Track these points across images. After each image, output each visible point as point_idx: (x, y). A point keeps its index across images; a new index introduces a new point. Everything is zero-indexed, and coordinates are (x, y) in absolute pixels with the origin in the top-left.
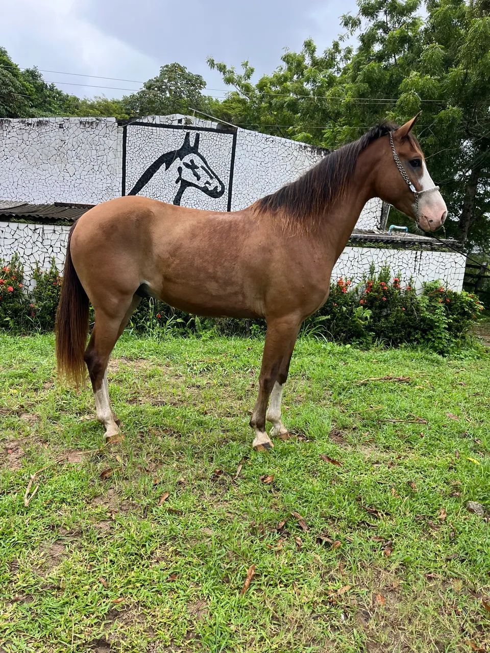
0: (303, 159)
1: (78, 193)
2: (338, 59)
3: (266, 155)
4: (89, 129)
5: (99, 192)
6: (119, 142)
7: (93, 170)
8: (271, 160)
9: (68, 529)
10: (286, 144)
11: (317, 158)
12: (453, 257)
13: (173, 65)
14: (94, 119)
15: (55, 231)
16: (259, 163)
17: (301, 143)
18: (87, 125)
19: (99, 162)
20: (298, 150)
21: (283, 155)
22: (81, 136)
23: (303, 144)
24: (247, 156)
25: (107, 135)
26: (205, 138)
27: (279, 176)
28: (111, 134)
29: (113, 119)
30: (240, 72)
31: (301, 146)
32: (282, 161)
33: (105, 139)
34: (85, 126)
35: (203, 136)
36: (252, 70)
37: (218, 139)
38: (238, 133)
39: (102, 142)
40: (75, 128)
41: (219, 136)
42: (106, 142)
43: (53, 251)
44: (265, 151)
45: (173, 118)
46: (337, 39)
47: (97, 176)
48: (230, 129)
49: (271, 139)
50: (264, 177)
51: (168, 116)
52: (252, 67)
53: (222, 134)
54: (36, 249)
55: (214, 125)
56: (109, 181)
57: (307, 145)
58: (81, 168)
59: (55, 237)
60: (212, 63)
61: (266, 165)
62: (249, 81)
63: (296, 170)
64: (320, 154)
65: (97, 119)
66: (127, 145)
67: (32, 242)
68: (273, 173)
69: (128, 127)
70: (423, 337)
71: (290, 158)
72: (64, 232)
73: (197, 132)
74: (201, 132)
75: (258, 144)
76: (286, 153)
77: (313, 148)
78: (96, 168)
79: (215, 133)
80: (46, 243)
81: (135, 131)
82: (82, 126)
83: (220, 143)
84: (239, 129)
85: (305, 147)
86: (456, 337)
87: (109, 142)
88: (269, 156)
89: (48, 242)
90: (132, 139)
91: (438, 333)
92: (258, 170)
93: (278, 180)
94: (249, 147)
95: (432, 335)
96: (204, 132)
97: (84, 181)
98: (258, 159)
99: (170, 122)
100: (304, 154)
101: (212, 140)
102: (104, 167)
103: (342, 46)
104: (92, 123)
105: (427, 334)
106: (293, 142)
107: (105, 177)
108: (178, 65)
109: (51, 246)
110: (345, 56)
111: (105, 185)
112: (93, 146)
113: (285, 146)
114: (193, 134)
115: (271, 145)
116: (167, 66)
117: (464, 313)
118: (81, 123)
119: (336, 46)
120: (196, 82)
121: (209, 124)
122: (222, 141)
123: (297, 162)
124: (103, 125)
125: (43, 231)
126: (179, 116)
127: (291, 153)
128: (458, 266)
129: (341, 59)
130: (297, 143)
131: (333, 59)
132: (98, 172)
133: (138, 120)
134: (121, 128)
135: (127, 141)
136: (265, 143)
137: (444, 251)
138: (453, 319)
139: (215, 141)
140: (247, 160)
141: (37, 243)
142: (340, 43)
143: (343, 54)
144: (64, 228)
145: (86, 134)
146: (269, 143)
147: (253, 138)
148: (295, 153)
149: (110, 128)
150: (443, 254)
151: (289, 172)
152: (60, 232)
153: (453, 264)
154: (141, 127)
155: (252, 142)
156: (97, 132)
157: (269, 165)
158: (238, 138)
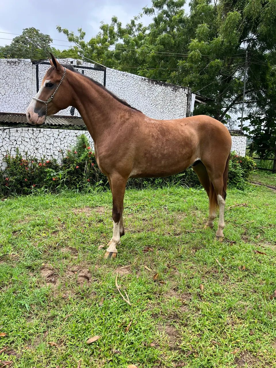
0: (144, 86)
1: (8, 106)
2: (134, 30)
3: (123, 83)
4: (14, 66)
5: (22, 106)
6: (33, 74)
7: (18, 92)
8: (126, 86)
9: (166, 315)
10: (134, 78)
11: (151, 85)
12: (241, 138)
13: (31, 29)
14: (17, 60)
15: (17, 131)
16: (120, 88)
17: (142, 77)
18: (12, 64)
19: (21, 87)
20: (141, 81)
21: (133, 84)
22: (8, 70)
23: (144, 78)
24: (113, 84)
25: (26, 70)
26: (88, 73)
27: (131, 96)
28: (28, 69)
29: (29, 60)
30: (77, 34)
31: (142, 78)
32: (132, 87)
33: (24, 72)
34: (11, 64)
35: (86, 72)
36: (84, 34)
37: (95, 74)
38: (107, 71)
39: (23, 74)
40: (4, 65)
41: (96, 72)
42: (26, 74)
43: (16, 144)
44: (123, 81)
45: (67, 60)
46: (133, 19)
47: (20, 96)
48: (102, 68)
49: (126, 74)
50: (123, 96)
51: (64, 59)
52: (84, 32)
53: (98, 71)
54: (5, 143)
55: (93, 66)
56: (29, 99)
57: (146, 78)
58: (10, 91)
59: (17, 134)
60: (60, 29)
61: (124, 89)
62: (83, 40)
63: (141, 93)
64: (153, 83)
65: (19, 60)
66: (39, 76)
67: (2, 138)
68: (127, 94)
69: (39, 65)
70: (230, 182)
71: (137, 86)
72: (24, 131)
73: (82, 69)
74: (85, 69)
75: (118, 78)
76: (134, 82)
77: (149, 80)
78: (19, 90)
79: (93, 70)
80: (11, 138)
81: (43, 67)
82: (9, 64)
83: (96, 76)
84: (107, 68)
85: (144, 79)
86: (246, 180)
87: (27, 75)
88: (125, 84)
89: (14, 138)
90: (42, 73)
91: (238, 179)
92: (119, 92)
93: (131, 98)
94: (114, 79)
95: (235, 180)
96: (86, 69)
97: (12, 99)
98: (119, 86)
99: (65, 63)
100: (144, 84)
101: (92, 74)
102: (25, 90)
103: (137, 23)
104: (15, 62)
105: (232, 180)
106: (138, 76)
107: (25, 96)
108: (34, 28)
109: (15, 140)
110: (138, 28)
111: (26, 101)
112: (17, 77)
113: (134, 79)
114: (80, 71)
115: (126, 78)
116: (27, 29)
117: (249, 168)
118: (8, 62)
119: (133, 22)
120: (46, 39)
121: (89, 65)
122: (98, 75)
123: (141, 88)
124: (23, 64)
125: (9, 131)
126: (71, 60)
127: (137, 83)
128: (243, 143)
129: (136, 30)
130: (140, 77)
131: (132, 29)
132: (21, 93)
133: (45, 61)
134: (35, 66)
135: (39, 74)
136: (123, 77)
137: (236, 136)
138: (244, 171)
139: (93, 75)
140: (113, 86)
141: (5, 139)
142: (135, 21)
143: (137, 27)
144: (24, 129)
145: (12, 69)
146: (124, 76)
147: (115, 74)
148: (140, 83)
149: (28, 66)
150: (236, 137)
151: (137, 93)
152: (21, 131)
153: (241, 142)
154: (48, 65)
155: (115, 76)
156: (19, 68)
157: (125, 89)
158: (107, 74)
